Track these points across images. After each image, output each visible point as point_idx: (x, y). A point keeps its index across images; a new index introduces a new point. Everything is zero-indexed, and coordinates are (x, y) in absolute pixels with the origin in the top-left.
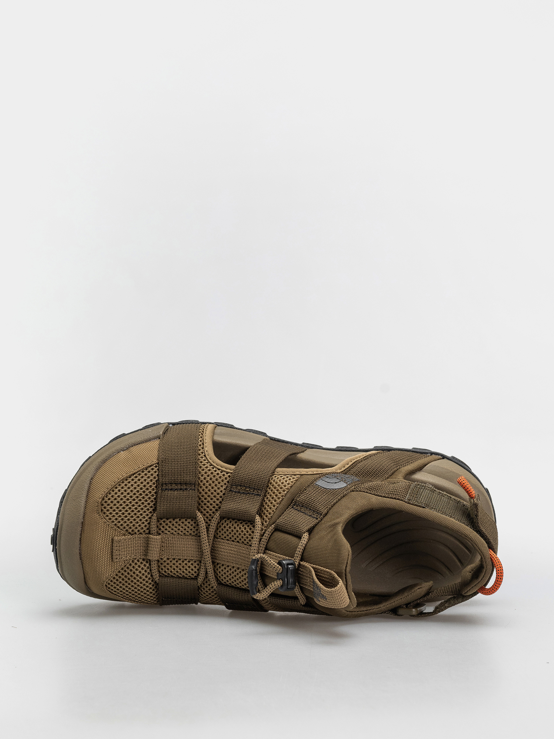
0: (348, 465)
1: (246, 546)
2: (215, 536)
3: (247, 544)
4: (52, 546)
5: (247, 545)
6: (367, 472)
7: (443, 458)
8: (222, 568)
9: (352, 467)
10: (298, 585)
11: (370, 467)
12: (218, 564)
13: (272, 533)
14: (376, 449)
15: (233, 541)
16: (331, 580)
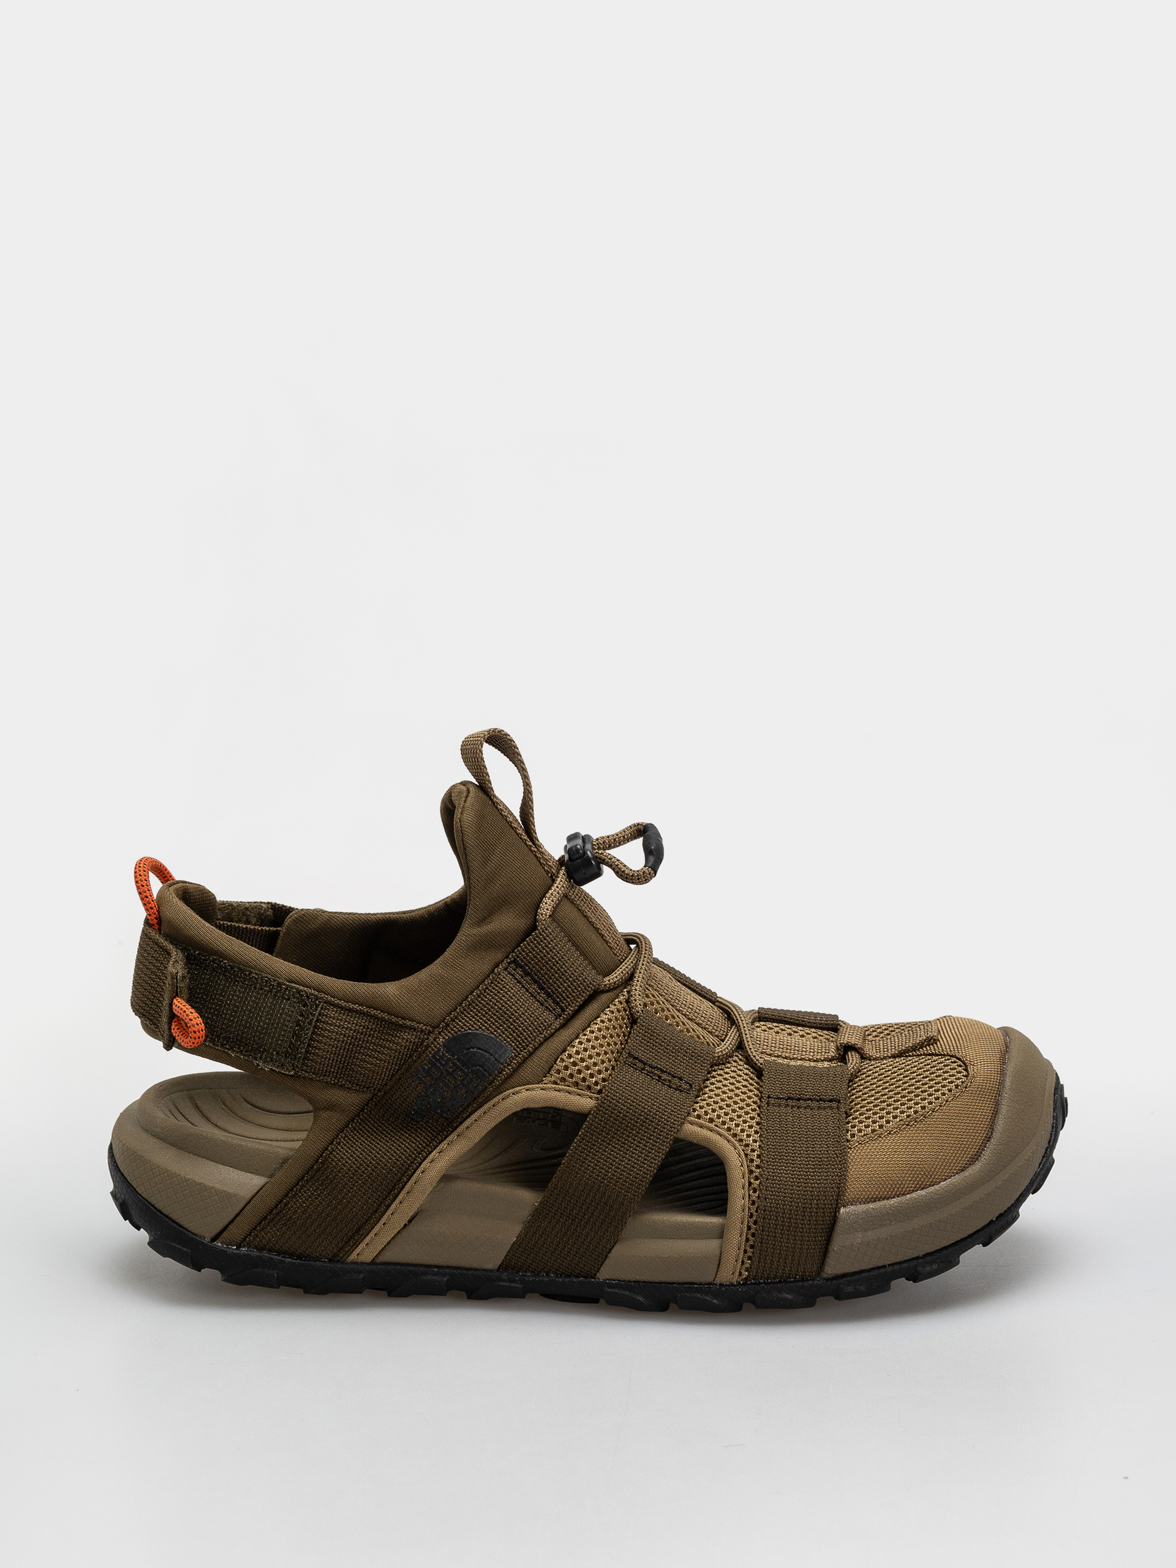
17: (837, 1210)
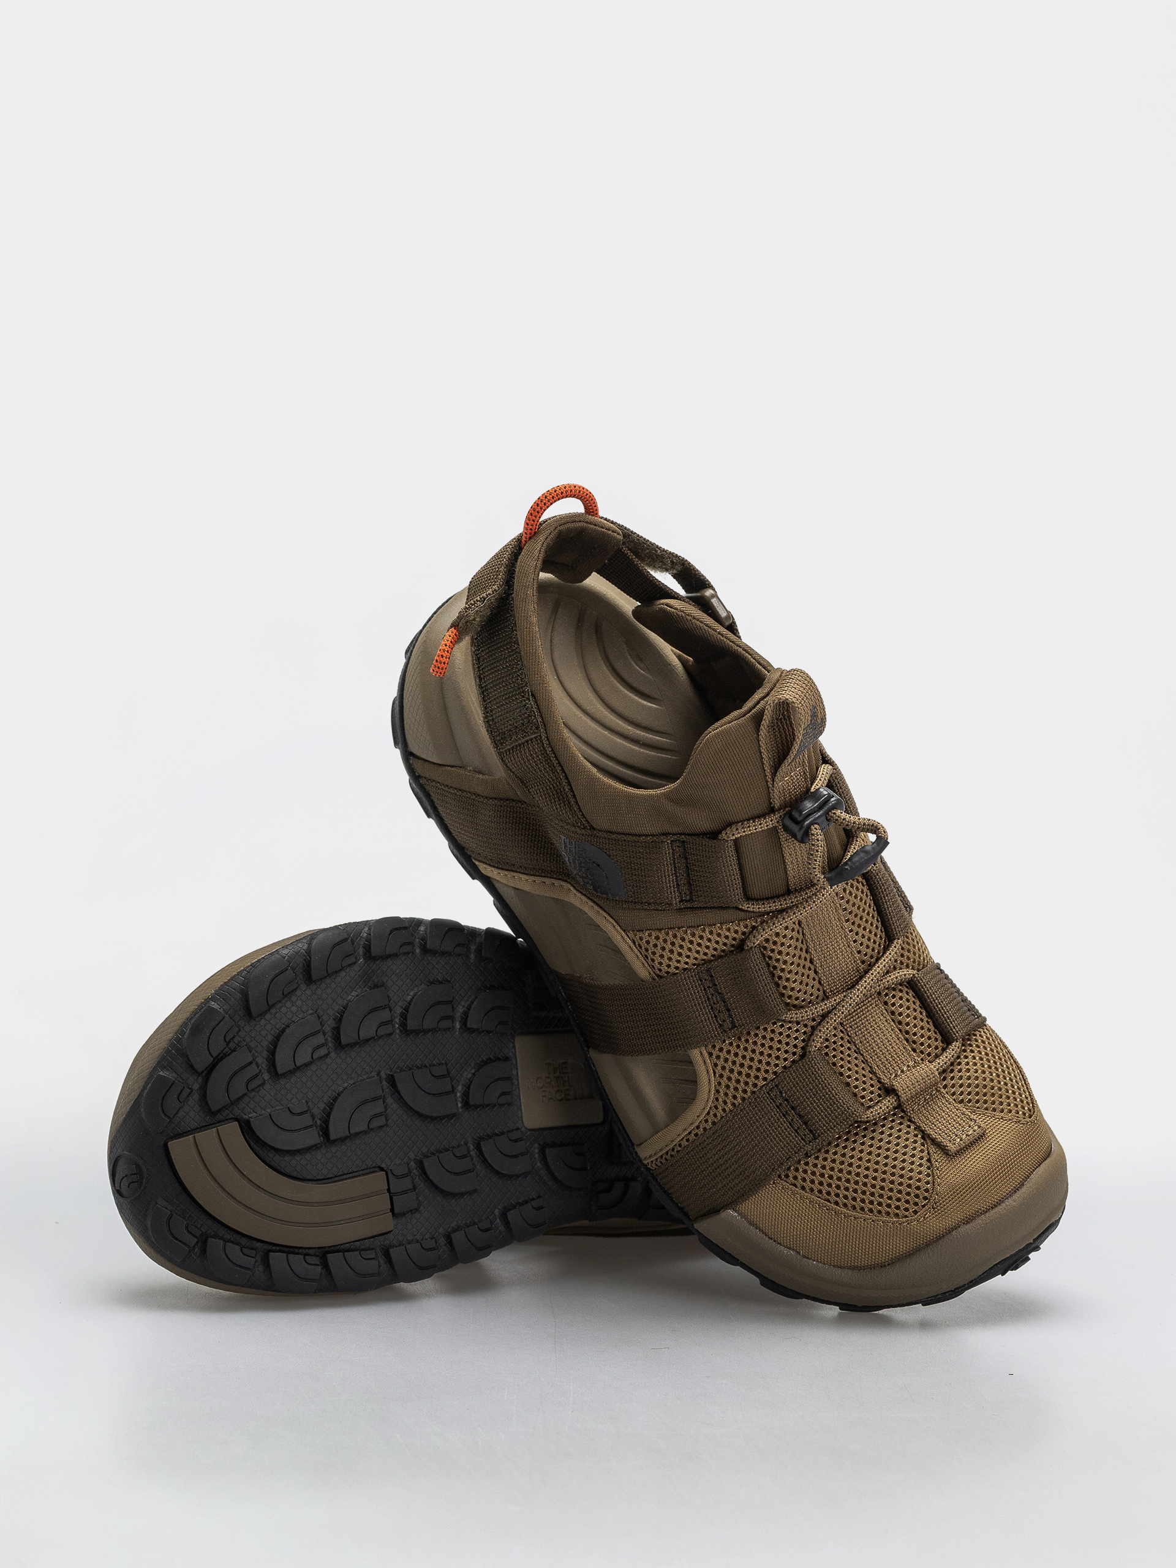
0: (545, 881)
1: (806, 931)
2: (823, 1000)
3: (801, 931)
4: (1030, 1256)
5: (803, 931)
6: (534, 843)
7: (412, 754)
8: (863, 949)
9: (544, 873)
10: (812, 789)
11: (522, 843)
12: (863, 962)
13: (757, 900)
14: (474, 872)
15: (811, 962)
16: (774, 729)
17: (725, 1207)
